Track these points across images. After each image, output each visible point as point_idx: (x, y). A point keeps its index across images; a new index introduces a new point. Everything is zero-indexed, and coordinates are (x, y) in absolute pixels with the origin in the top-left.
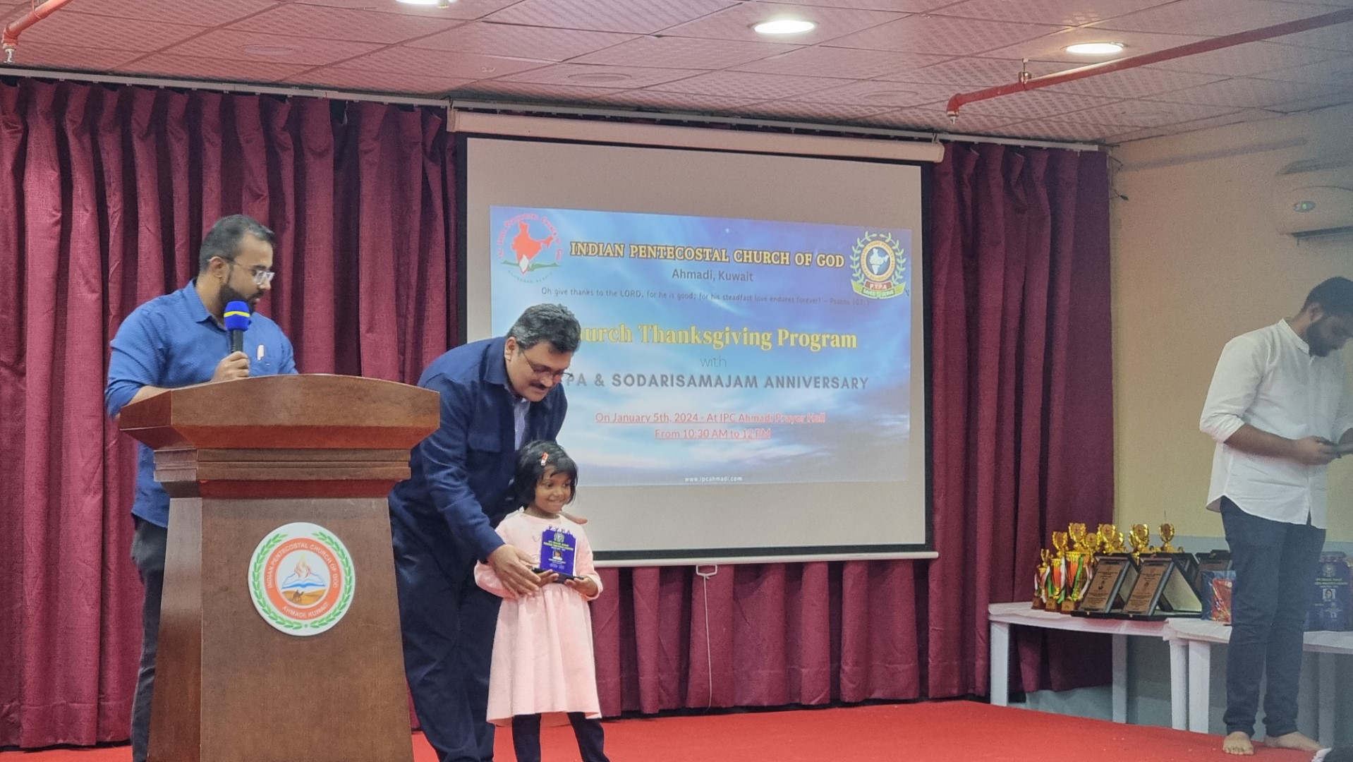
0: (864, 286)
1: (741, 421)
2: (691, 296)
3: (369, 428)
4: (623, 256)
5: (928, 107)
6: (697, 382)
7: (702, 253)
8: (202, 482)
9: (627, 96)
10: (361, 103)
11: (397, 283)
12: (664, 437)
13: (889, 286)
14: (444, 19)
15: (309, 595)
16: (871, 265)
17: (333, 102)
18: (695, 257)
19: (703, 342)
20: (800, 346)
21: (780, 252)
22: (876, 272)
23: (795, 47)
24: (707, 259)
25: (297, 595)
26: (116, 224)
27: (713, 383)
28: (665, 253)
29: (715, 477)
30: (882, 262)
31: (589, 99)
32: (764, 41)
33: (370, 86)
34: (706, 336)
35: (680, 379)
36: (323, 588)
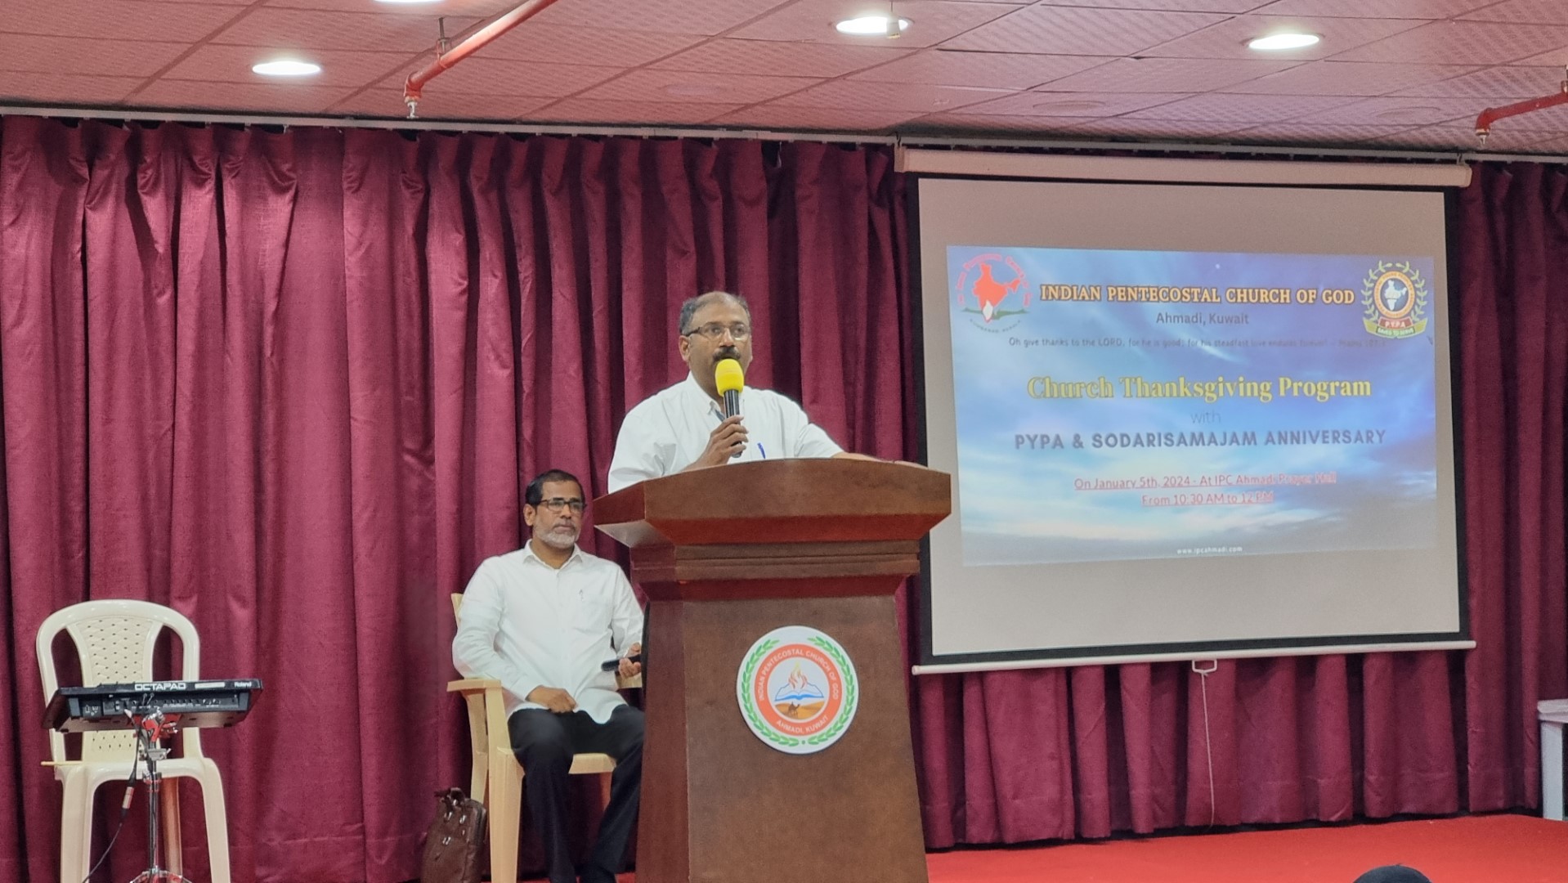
0: (1379, 325)
1: (1240, 483)
2: (1178, 343)
3: (869, 518)
4: (1100, 300)
5: (1452, 123)
6: (1188, 441)
7: (1190, 294)
8: (681, 582)
9: (1097, 125)
11: (844, 344)
12: (1153, 503)
13: (1408, 323)
14: (894, 48)
15: (807, 708)
16: (1386, 299)
17: (766, 144)
18: (1181, 298)
19: (1193, 396)
20: (1305, 395)
21: (1279, 289)
22: (1392, 307)
23: (1293, 64)
24: (1196, 300)
25: (792, 708)
26: (528, 290)
27: (1206, 442)
29: (1211, 547)
30: (1400, 295)
31: (1056, 129)
32: (1261, 59)
34: (1196, 388)
35: (1169, 436)
36: (821, 700)
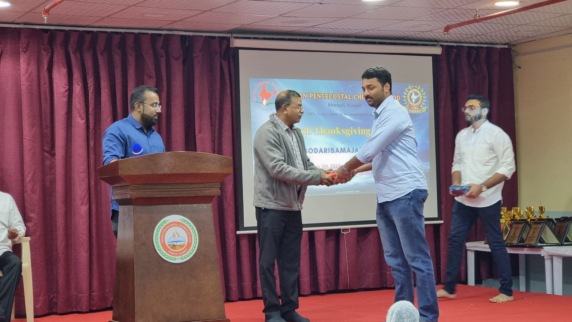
0: (409, 108)
2: (336, 114)
3: (202, 174)
4: (307, 98)
5: (435, 31)
6: (340, 151)
7: (340, 96)
8: (132, 198)
9: (306, 30)
10: (193, 36)
11: (211, 111)
13: (419, 108)
15: (180, 246)
16: (412, 99)
17: (182, 36)
18: (337, 98)
19: (341, 134)
22: (414, 102)
23: (378, 7)
24: (342, 98)
25: (174, 246)
26: (92, 90)
27: (346, 151)
28: (324, 97)
29: (348, 191)
30: (416, 98)
31: (290, 32)
32: (366, 4)
33: (197, 29)
34: (343, 131)
35: (332, 149)
36: (185, 243)
